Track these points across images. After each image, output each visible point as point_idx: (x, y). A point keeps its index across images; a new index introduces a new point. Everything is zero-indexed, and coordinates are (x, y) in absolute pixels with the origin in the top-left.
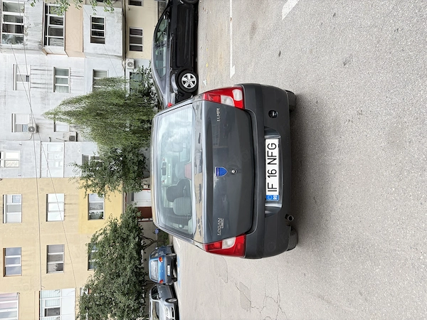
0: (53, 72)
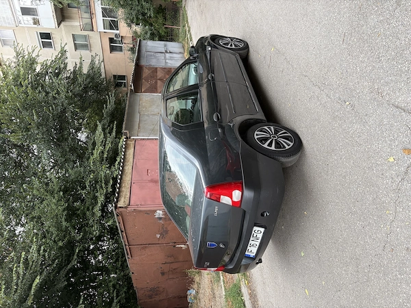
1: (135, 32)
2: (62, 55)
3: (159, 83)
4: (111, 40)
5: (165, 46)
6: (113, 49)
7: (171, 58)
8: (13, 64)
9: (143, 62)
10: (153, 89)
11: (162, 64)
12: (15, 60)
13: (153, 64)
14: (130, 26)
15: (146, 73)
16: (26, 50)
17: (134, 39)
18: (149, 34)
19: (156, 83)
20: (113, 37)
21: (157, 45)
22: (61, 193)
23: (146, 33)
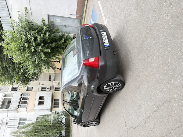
0: (19, 120)
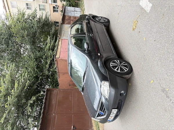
1: (63, 4)
2: (35, 11)
3: (71, 21)
4: (54, 7)
5: (75, 9)
6: (54, 11)
7: (76, 13)
8: (16, 14)
9: (66, 14)
10: (69, 23)
11: (73, 15)
12: (17, 13)
13: (70, 15)
14: (61, 1)
15: (67, 18)
16: (21, 9)
17: (63, 7)
18: (68, 5)
19: (70, 21)
20: (55, 6)
21: (72, 8)
22: (35, 60)
23: (68, 4)
